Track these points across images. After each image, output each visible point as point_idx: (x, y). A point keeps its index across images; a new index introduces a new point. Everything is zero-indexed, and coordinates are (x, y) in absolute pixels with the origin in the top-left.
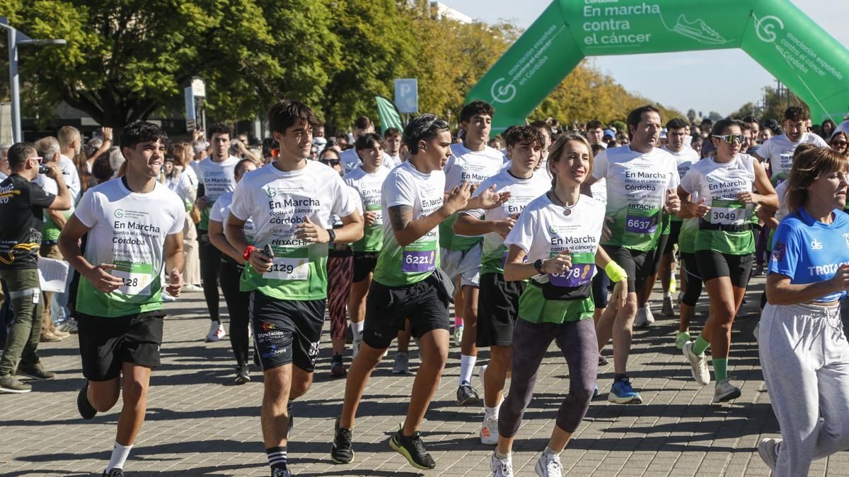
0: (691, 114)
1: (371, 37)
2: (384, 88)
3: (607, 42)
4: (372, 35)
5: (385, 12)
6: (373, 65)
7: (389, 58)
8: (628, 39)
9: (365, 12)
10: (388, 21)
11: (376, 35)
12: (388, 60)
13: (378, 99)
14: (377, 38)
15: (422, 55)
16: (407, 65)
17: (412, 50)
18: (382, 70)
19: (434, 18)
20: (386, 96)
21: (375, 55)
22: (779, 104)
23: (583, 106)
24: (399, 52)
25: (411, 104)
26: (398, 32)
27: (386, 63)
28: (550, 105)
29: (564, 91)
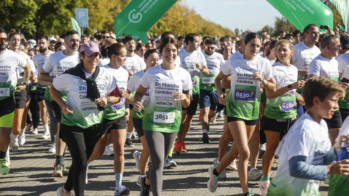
0: (237, 31)
18: (69, 3)
22: (283, 26)
28: (161, 24)
29: (169, 17)
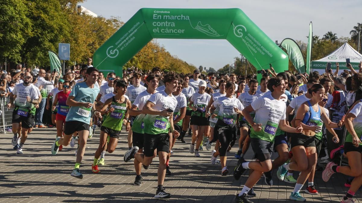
0: (201, 68)
1: (47, 21)
2: (53, 47)
3: (164, 32)
4: (48, 20)
5: (55, 10)
6: (48, 35)
7: (56, 32)
8: (174, 31)
9: (45, 8)
10: (56, 14)
11: (50, 20)
12: (56, 33)
13: (49, 52)
14: (50, 22)
15: (72, 31)
16: (65, 36)
17: (67, 29)
18: (52, 38)
19: (79, 14)
20: (54, 51)
21: (49, 30)
23: (150, 61)
24: (61, 29)
25: (67, 56)
26: (61, 20)
27: (54, 35)
28: (134, 60)
29: (141, 54)
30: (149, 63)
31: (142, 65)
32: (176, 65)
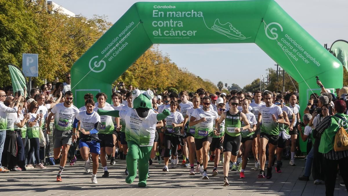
0: (220, 84)
1: (6, 23)
2: (14, 59)
3: (168, 35)
4: (7, 22)
5: (16, 7)
6: (7, 43)
7: (18, 38)
8: (181, 33)
9: (2, 6)
10: (18, 13)
11: (9, 23)
12: (18, 40)
13: (10, 66)
14: (10, 25)
15: (41, 37)
16: (31, 43)
17: (34, 33)
18: (13, 47)
19: (49, 12)
20: (15, 65)
21: (8, 36)
23: (149, 77)
24: (25, 35)
25: (34, 72)
26: (25, 21)
27: (16, 42)
28: (127, 75)
29: (137, 66)
30: (148, 79)
31: (138, 82)
32: (185, 81)
